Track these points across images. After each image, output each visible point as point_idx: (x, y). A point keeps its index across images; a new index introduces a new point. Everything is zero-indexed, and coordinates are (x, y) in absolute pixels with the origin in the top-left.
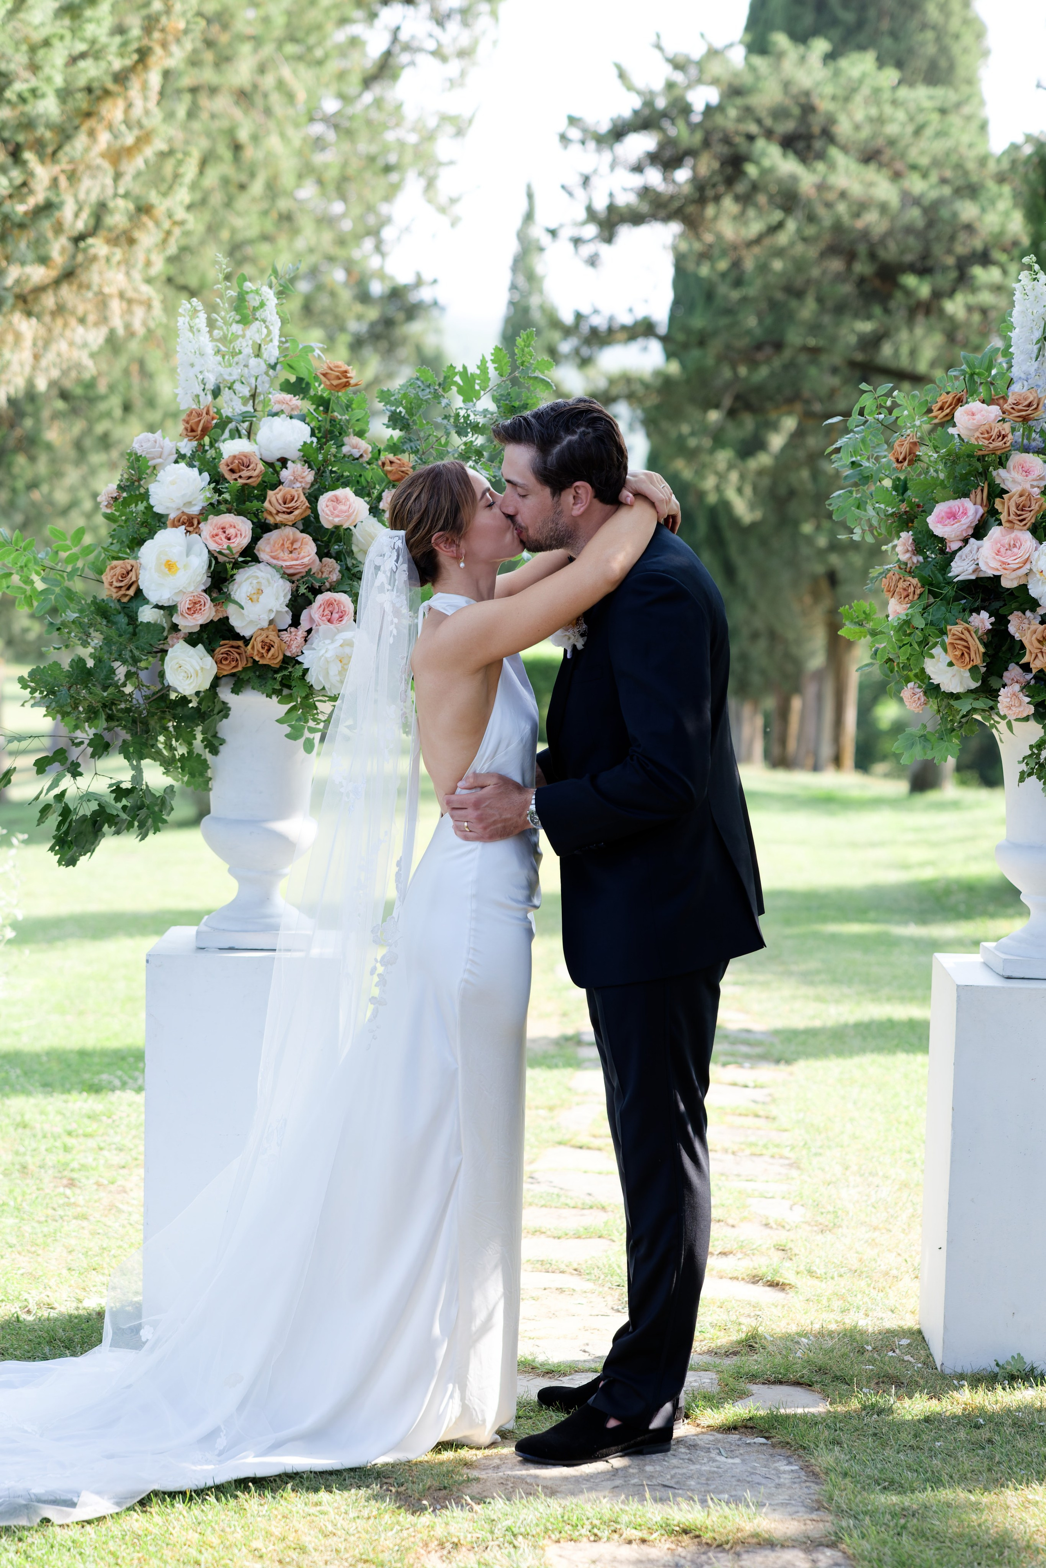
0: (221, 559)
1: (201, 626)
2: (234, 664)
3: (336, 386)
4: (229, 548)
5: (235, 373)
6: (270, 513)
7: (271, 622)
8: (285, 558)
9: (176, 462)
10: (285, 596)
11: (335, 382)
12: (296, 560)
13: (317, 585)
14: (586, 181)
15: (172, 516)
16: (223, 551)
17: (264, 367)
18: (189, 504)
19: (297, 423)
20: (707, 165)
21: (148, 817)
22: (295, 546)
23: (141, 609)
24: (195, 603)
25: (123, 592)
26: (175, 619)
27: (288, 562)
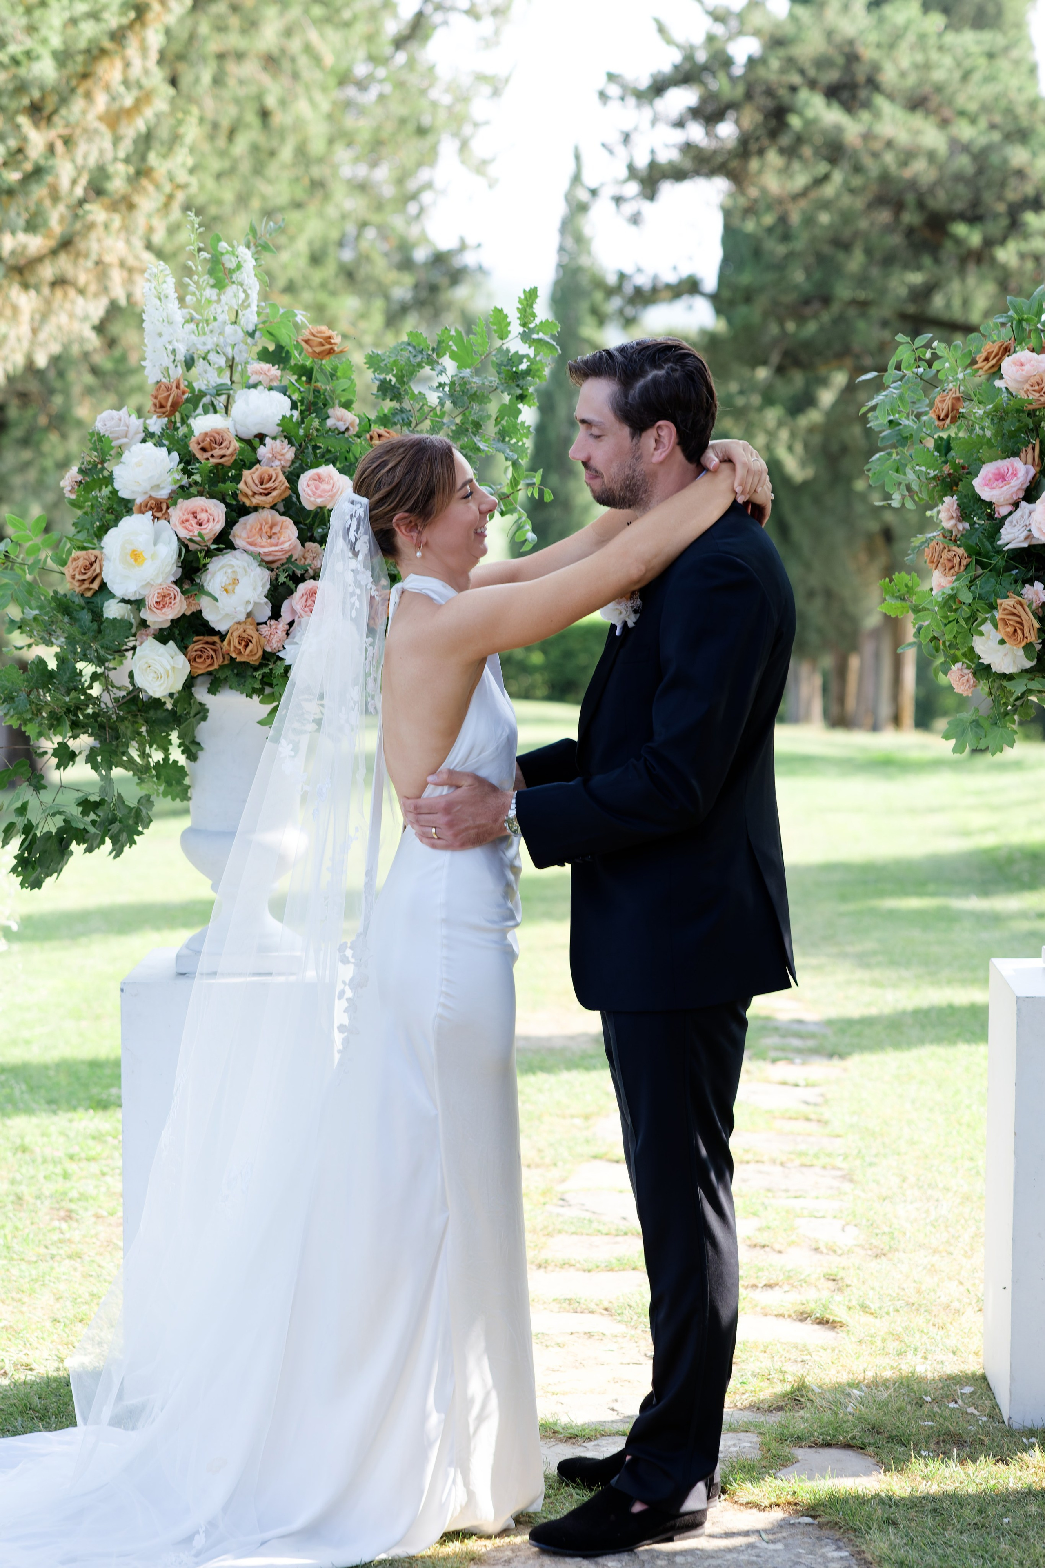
0: (192, 547)
1: (172, 621)
2: (209, 662)
3: (319, 354)
4: (200, 535)
5: (210, 342)
6: (246, 495)
7: (249, 615)
8: (264, 543)
9: (144, 441)
10: (263, 586)
11: (318, 349)
12: (276, 545)
13: (299, 573)
14: (626, 138)
15: (138, 501)
16: (194, 538)
17: (241, 334)
18: (157, 487)
19: (277, 395)
20: (750, 117)
21: (120, 831)
22: (274, 531)
23: (106, 604)
24: (165, 596)
25: (86, 585)
26: (144, 614)
27: (266, 548)
